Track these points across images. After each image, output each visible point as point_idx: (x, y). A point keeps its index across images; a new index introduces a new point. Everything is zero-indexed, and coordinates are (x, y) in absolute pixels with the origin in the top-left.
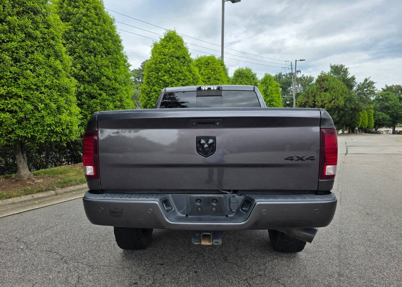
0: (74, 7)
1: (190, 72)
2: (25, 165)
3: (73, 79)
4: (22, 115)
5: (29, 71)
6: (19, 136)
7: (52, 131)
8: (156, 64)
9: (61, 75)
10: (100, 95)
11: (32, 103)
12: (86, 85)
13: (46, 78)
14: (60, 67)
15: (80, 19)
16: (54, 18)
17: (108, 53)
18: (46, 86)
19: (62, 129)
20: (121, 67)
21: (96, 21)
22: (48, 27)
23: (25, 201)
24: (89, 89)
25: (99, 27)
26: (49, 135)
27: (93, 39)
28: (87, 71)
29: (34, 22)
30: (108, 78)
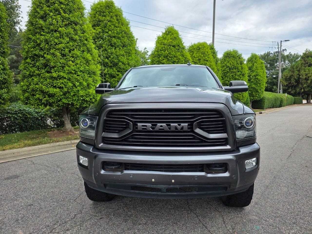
0: (103, 16)
1: (183, 56)
2: (69, 121)
3: (98, 65)
4: (66, 90)
5: (71, 62)
6: (64, 103)
7: (84, 100)
8: (158, 52)
9: (90, 63)
10: (118, 75)
11: (72, 82)
12: (109, 69)
13: (81, 66)
14: (90, 58)
15: (106, 24)
16: (88, 26)
17: (124, 46)
18: (81, 71)
19: (90, 99)
20: (132, 55)
21: (117, 25)
22: (84, 32)
23: (66, 145)
24: (111, 71)
25: (119, 28)
26: (82, 103)
27: (114, 37)
28: (110, 59)
29: (75, 30)
30: (123, 63)
